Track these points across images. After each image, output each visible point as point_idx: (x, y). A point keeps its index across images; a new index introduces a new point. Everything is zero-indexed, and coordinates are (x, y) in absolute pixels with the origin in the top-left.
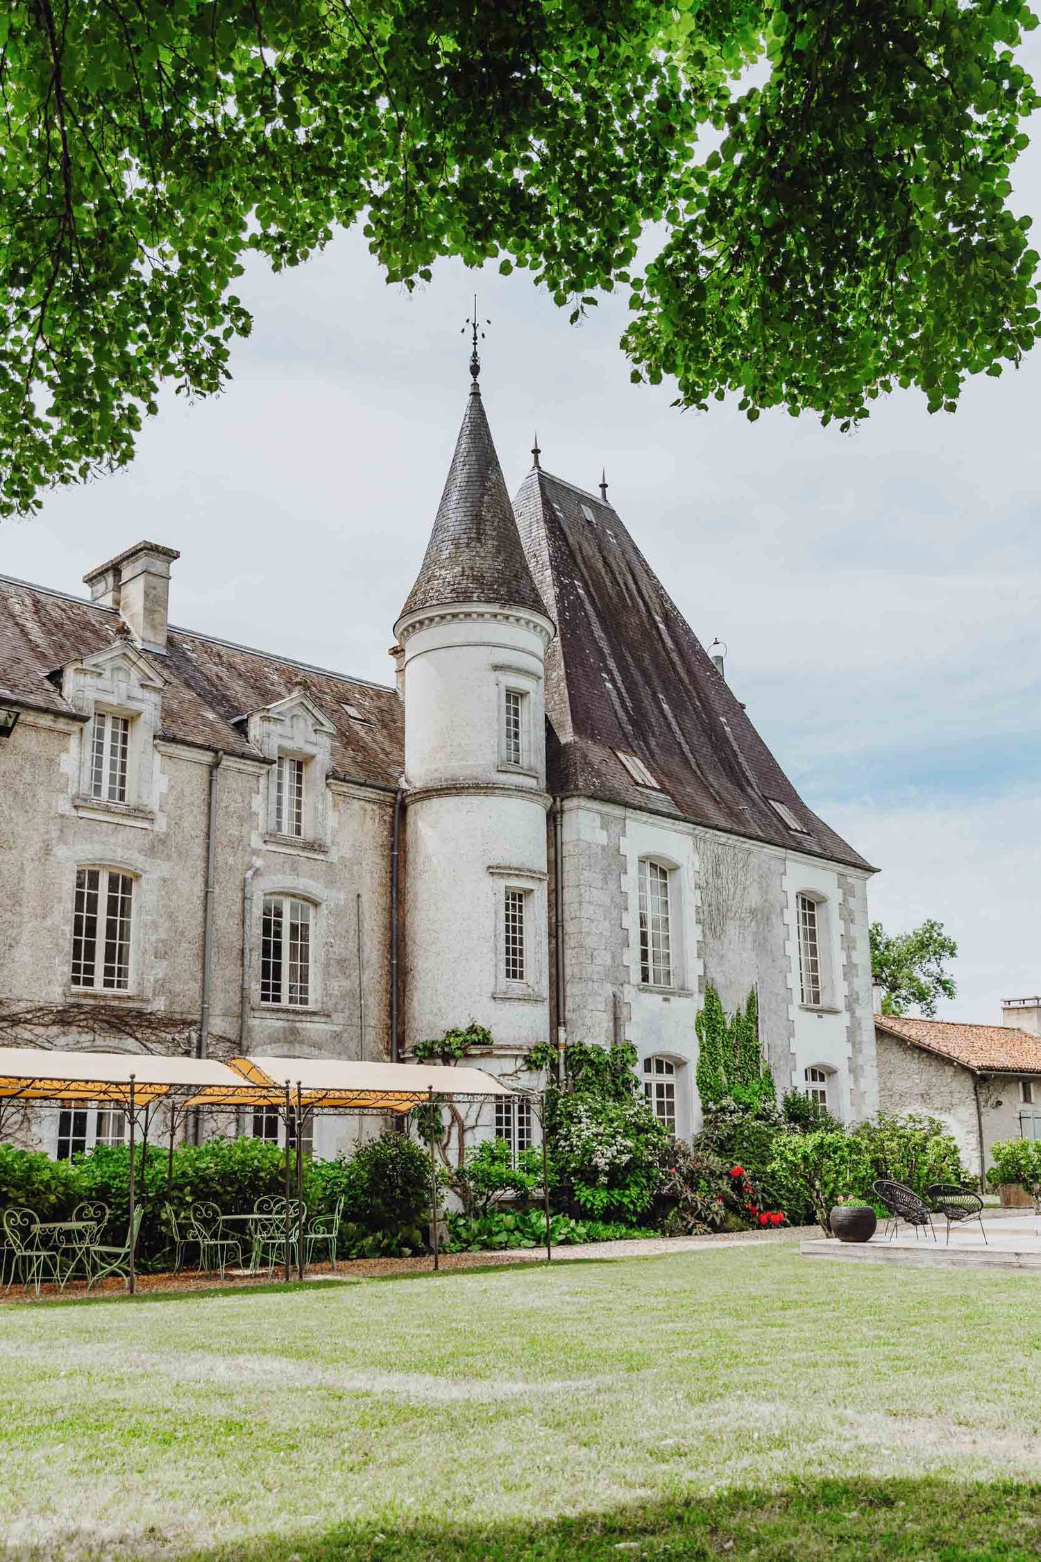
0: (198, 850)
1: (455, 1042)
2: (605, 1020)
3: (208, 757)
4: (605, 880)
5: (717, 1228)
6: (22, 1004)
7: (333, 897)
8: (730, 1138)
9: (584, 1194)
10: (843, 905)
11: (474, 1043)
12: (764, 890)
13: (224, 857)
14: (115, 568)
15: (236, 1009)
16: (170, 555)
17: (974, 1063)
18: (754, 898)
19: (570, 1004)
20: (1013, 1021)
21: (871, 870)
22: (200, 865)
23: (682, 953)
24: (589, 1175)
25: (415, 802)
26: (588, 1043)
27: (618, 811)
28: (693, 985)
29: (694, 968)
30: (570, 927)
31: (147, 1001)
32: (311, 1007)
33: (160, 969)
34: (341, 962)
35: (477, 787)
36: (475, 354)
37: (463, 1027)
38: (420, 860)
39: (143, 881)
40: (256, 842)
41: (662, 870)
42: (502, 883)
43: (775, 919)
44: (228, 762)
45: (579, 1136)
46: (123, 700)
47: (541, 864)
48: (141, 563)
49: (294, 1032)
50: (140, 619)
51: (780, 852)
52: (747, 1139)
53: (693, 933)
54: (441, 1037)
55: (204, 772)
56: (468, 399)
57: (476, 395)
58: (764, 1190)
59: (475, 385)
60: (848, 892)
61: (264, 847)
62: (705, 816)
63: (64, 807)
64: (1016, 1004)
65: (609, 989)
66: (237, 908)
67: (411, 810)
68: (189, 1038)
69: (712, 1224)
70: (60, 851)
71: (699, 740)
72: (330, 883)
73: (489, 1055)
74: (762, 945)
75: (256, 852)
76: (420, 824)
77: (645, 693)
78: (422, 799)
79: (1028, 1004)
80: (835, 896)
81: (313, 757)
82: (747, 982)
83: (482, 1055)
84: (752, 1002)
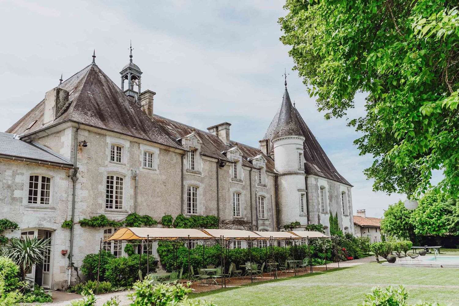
0: (249, 188)
1: (294, 225)
2: (317, 219)
3: (249, 169)
4: (316, 191)
5: (344, 260)
6: (228, 220)
7: (267, 196)
8: (339, 242)
9: (320, 254)
10: (348, 194)
11: (297, 225)
12: (337, 192)
13: (253, 189)
14: (217, 127)
15: (256, 219)
16: (230, 125)
17: (361, 225)
18: (336, 194)
19: (310, 216)
20: (359, 215)
21: (352, 186)
22: (250, 191)
23: (326, 206)
24: (321, 251)
25: (280, 176)
26: (315, 224)
27: (317, 177)
28: (329, 212)
29: (329, 209)
30: (310, 201)
31: (244, 219)
32: (265, 218)
33: (245, 212)
34: (270, 209)
35: (295, 173)
36: (286, 81)
37: (294, 222)
38: (282, 188)
39: (242, 195)
40: (257, 185)
41: (322, 188)
42: (300, 193)
43: (339, 197)
44: (253, 170)
45: (318, 243)
46: (237, 158)
47: (305, 189)
48: (224, 127)
49: (264, 223)
50: (225, 138)
51: (339, 183)
52: (342, 243)
53: (328, 201)
54: (290, 224)
55: (248, 172)
56: (284, 91)
57: (286, 90)
58: (349, 253)
59: (286, 88)
60: (349, 191)
61: (258, 187)
62: (329, 177)
63: (231, 181)
64: (360, 211)
65: (317, 213)
66: (255, 199)
67: (279, 178)
68: (250, 226)
69: (342, 260)
70: (231, 189)
71: (321, 160)
72: (267, 193)
73: (300, 227)
74: (337, 203)
75: (257, 188)
76: (282, 181)
77: (312, 150)
78: (282, 176)
79: (362, 211)
80: (347, 192)
81: (263, 167)
82: (336, 210)
83: (298, 227)
84: (337, 214)
